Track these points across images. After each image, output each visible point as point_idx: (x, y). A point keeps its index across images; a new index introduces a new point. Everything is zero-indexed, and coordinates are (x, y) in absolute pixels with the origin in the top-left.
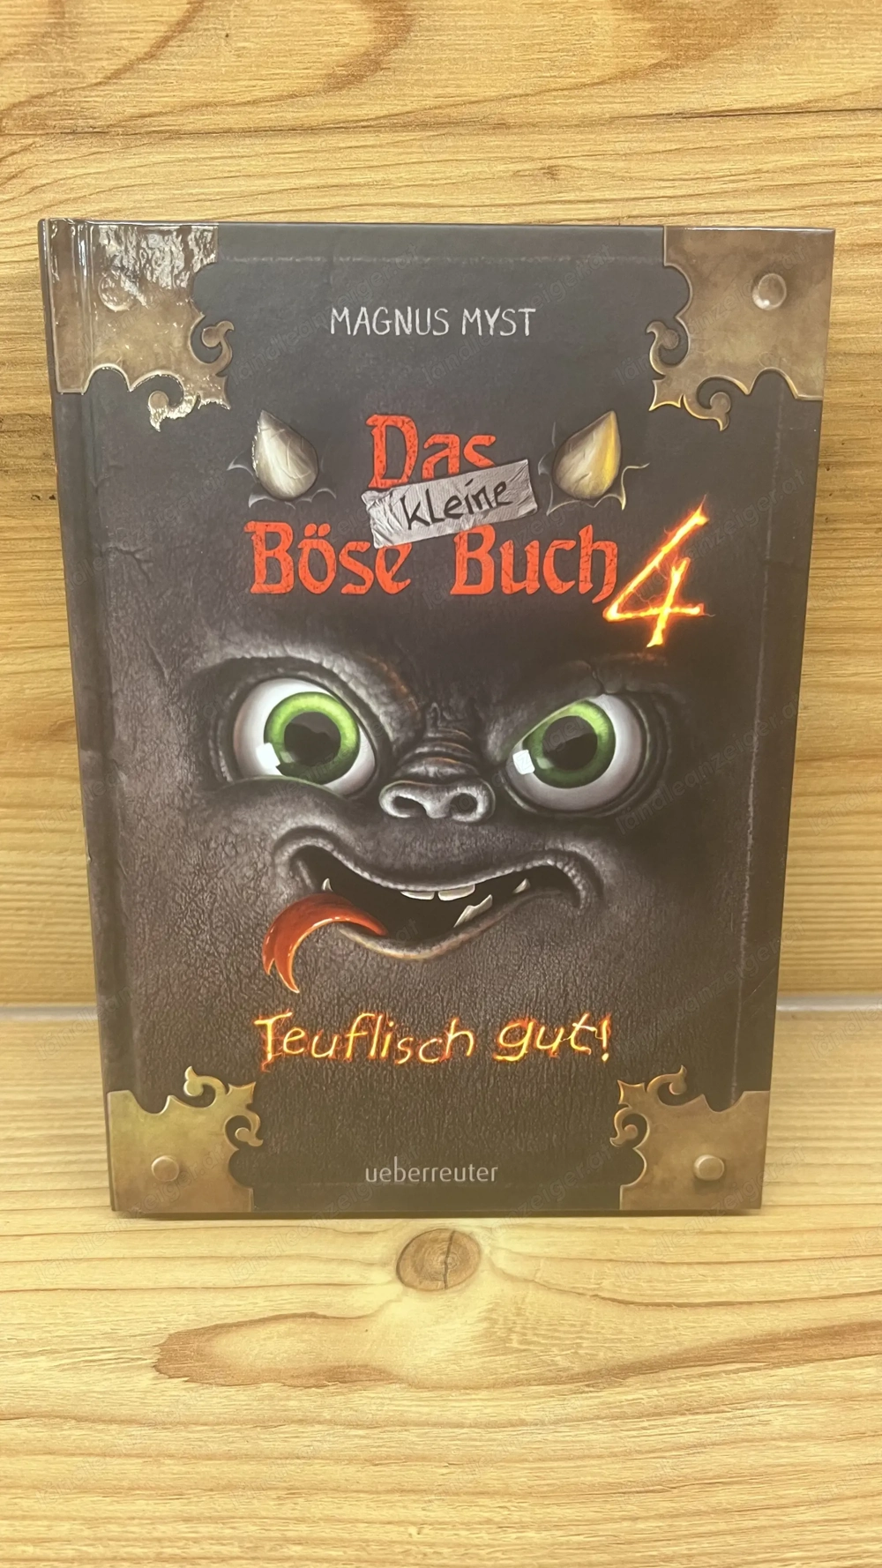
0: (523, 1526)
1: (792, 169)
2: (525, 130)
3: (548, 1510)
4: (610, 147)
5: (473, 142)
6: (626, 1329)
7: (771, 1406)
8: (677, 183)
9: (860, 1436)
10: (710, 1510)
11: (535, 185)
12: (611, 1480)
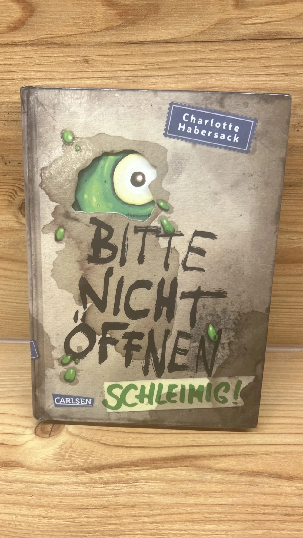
0: (51, 518)
1: (169, 62)
2: (76, 46)
3: (61, 513)
4: (106, 53)
5: (59, 50)
6: (106, 454)
7: (146, 482)
8: (130, 66)
9: (173, 494)
10: (115, 516)
11: (82, 65)
12: (85, 504)
